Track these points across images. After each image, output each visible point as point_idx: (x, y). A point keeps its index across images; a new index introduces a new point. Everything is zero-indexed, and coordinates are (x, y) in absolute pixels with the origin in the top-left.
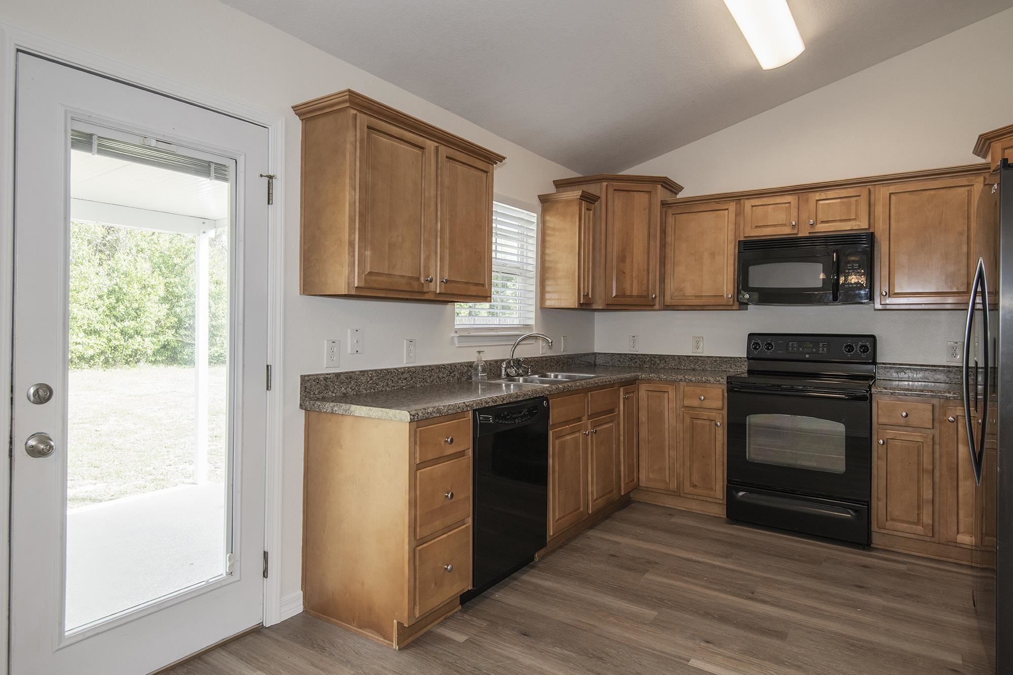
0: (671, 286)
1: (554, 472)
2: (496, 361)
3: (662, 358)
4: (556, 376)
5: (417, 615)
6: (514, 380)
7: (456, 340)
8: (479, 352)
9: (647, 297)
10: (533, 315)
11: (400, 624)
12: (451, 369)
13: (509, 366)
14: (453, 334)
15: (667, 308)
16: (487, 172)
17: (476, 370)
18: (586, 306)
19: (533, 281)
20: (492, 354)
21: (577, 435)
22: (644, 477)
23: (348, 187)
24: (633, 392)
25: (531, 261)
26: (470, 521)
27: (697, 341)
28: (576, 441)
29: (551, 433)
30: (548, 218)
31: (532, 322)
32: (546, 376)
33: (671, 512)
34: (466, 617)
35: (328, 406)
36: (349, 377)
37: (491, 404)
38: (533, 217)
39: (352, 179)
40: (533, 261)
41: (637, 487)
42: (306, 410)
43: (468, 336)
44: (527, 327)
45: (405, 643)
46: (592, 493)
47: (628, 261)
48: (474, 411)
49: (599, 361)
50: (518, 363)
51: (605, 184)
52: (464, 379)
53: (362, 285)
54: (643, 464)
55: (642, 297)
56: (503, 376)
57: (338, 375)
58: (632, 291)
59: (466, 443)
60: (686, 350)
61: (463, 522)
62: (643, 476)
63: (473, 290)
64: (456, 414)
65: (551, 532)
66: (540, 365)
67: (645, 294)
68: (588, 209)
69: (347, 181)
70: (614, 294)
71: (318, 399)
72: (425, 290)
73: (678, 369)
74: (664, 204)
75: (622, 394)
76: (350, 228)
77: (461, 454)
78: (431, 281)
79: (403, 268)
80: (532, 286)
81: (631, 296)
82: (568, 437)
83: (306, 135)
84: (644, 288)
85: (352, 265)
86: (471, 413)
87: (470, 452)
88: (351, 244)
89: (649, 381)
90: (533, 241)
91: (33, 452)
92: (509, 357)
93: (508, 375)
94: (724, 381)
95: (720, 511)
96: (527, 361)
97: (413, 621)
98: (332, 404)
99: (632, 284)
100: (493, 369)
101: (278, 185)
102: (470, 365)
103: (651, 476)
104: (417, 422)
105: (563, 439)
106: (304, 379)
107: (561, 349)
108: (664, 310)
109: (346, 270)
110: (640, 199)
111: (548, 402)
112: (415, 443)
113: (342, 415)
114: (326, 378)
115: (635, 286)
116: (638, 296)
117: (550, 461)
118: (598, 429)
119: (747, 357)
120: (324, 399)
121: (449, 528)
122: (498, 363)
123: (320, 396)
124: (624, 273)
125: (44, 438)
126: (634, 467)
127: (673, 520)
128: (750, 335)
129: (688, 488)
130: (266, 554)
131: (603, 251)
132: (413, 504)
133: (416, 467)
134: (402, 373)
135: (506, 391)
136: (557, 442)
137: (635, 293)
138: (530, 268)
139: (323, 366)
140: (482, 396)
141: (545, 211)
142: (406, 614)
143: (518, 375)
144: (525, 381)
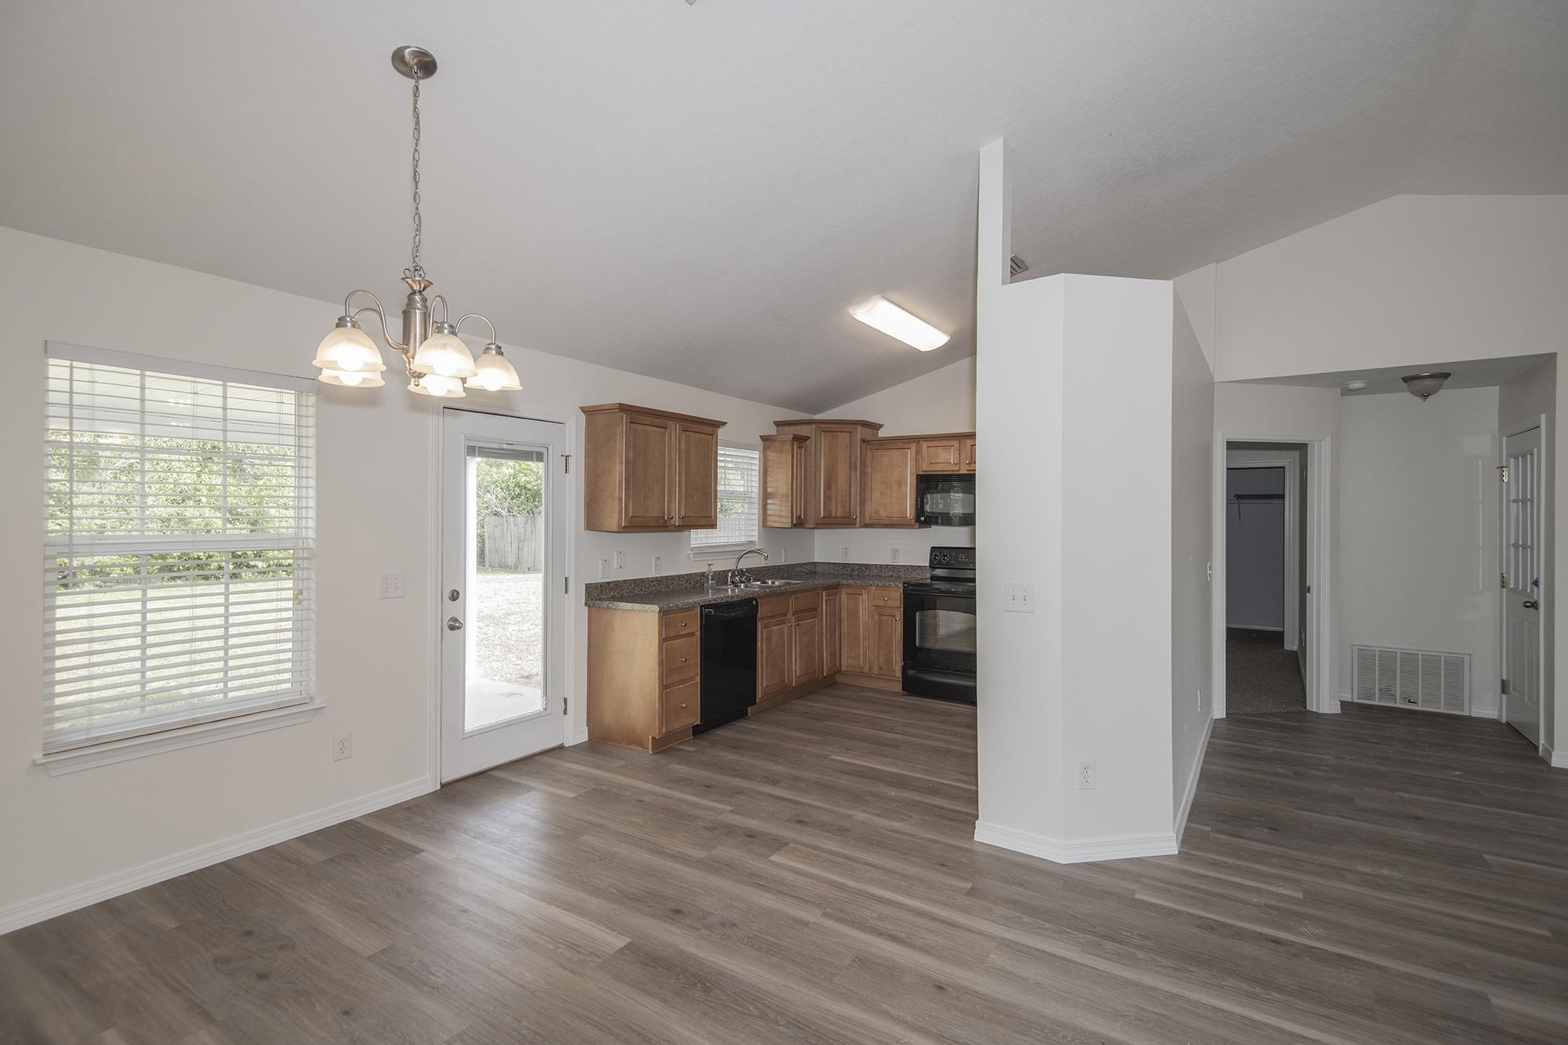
0: (870, 508)
1: (762, 652)
2: (724, 571)
3: (867, 566)
4: (773, 583)
5: (664, 732)
6: (737, 586)
7: (691, 555)
8: (710, 565)
9: (849, 517)
10: (756, 533)
11: (653, 738)
12: (688, 577)
13: (733, 576)
14: (689, 552)
15: (867, 526)
16: (712, 435)
17: (708, 578)
18: (799, 523)
19: (756, 506)
20: (719, 566)
21: (782, 626)
22: (846, 663)
23: (618, 463)
24: (836, 595)
25: (754, 490)
26: (698, 679)
27: (895, 552)
28: (781, 633)
29: (759, 625)
30: (768, 453)
31: (756, 539)
32: (765, 583)
33: (862, 689)
34: (696, 741)
35: (605, 603)
36: (617, 584)
37: (713, 602)
38: (756, 455)
39: (621, 457)
40: (756, 490)
41: (839, 671)
42: (589, 607)
43: (702, 552)
44: (751, 542)
45: (657, 751)
46: (796, 671)
47: (834, 489)
48: (701, 606)
49: (819, 569)
50: (742, 573)
51: (814, 426)
52: (697, 586)
53: (627, 524)
54: (844, 652)
55: (845, 517)
56: (729, 583)
57: (609, 583)
58: (836, 514)
59: (696, 628)
60: (886, 560)
61: (693, 679)
62: (844, 664)
63: (703, 522)
64: (690, 608)
65: (759, 695)
66: (761, 574)
67: (847, 515)
68: (800, 448)
69: (618, 459)
70: (822, 516)
71: (596, 600)
72: (668, 524)
73: (880, 576)
74: (863, 441)
75: (824, 596)
76: (619, 489)
77: (693, 634)
78: (672, 518)
79: (653, 512)
80: (756, 510)
81: (836, 517)
82: (775, 628)
83: (589, 424)
84: (848, 510)
85: (620, 512)
86: (699, 608)
87: (698, 634)
88: (620, 499)
89: (848, 586)
90: (756, 473)
91: (452, 628)
92: (734, 568)
93: (733, 582)
94: (901, 585)
95: (898, 687)
96: (749, 570)
97: (661, 736)
98: (608, 602)
99: (837, 507)
100: (721, 577)
101: (571, 461)
102: (703, 575)
103: (850, 662)
104: (664, 614)
105: (770, 629)
106: (588, 586)
107: (781, 560)
108: (863, 527)
109: (616, 516)
110: (843, 439)
111: (757, 601)
112: (662, 625)
113: (614, 609)
114: (602, 585)
115: (839, 510)
116: (842, 517)
117: (759, 644)
118: (800, 623)
119: (930, 566)
120: (600, 599)
121: (684, 681)
122: (725, 572)
123: (598, 598)
124: (830, 498)
125: (455, 620)
126: (835, 655)
127: (863, 694)
128: (932, 548)
129: (876, 670)
130: (565, 699)
131: (813, 481)
132: (661, 663)
133: (664, 640)
134: (652, 581)
135: (731, 592)
136: (764, 631)
137: (839, 515)
138: (754, 495)
139: (599, 578)
140: (711, 597)
141: (765, 449)
142: (657, 731)
143: (742, 582)
144: (746, 587)
